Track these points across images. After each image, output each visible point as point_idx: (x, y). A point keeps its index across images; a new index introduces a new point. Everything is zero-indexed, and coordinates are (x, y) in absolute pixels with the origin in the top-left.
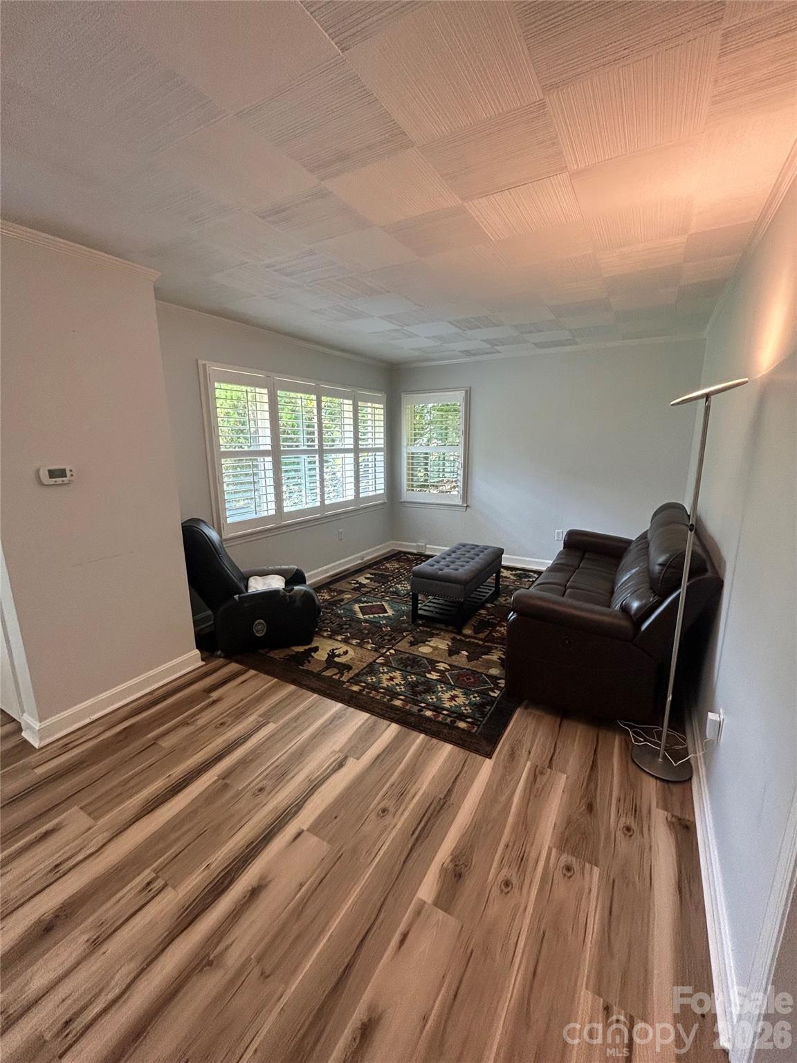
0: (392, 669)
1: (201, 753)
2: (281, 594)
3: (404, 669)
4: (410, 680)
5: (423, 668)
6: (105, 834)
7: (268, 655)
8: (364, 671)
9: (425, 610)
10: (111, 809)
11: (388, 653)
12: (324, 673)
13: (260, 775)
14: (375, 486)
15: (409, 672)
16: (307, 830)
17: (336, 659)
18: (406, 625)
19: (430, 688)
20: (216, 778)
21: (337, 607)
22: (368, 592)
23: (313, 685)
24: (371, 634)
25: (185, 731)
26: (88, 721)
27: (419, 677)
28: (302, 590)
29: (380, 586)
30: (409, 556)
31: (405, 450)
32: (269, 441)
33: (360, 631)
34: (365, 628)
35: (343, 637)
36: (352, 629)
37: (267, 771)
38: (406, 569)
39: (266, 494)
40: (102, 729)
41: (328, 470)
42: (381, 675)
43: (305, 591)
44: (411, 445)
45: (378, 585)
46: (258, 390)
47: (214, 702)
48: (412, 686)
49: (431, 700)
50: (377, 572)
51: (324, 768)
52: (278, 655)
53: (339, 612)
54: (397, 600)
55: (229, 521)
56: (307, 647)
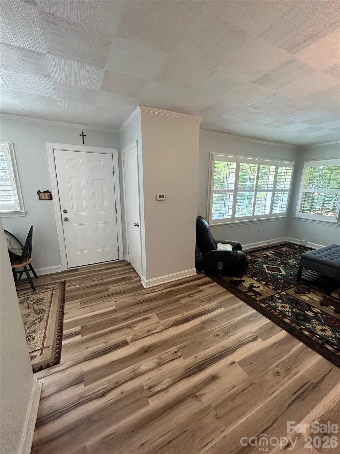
0: (284, 302)
1: (195, 310)
2: (232, 253)
3: (291, 304)
4: (295, 311)
5: (303, 307)
6: (163, 327)
7: (222, 278)
8: (268, 298)
9: (306, 277)
10: (165, 319)
11: (281, 293)
12: (247, 293)
13: (217, 328)
14: (281, 208)
15: (294, 307)
16: (238, 363)
17: (253, 288)
18: (293, 282)
19: (307, 319)
20: (200, 322)
21: (255, 264)
22: (271, 260)
23: (242, 297)
24: (272, 281)
25: (189, 299)
26: (159, 284)
27: (300, 311)
28: (241, 253)
29: (278, 259)
30: (296, 246)
31: (302, 191)
32: (233, 185)
33: (267, 278)
34: (269, 278)
35: (258, 279)
36: (262, 276)
37: (221, 328)
38: (293, 252)
39: (229, 209)
40: (163, 288)
41: (258, 200)
42: (277, 303)
43: (242, 254)
44: (306, 188)
45: (277, 257)
46: (232, 163)
47: (200, 291)
48: (296, 315)
49: (308, 326)
50: (276, 251)
51: (246, 337)
52: (227, 279)
53: (256, 266)
54: (288, 268)
55: (213, 219)
56: (240, 279)
